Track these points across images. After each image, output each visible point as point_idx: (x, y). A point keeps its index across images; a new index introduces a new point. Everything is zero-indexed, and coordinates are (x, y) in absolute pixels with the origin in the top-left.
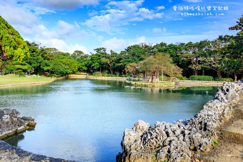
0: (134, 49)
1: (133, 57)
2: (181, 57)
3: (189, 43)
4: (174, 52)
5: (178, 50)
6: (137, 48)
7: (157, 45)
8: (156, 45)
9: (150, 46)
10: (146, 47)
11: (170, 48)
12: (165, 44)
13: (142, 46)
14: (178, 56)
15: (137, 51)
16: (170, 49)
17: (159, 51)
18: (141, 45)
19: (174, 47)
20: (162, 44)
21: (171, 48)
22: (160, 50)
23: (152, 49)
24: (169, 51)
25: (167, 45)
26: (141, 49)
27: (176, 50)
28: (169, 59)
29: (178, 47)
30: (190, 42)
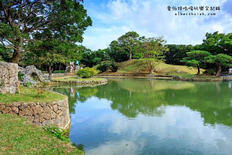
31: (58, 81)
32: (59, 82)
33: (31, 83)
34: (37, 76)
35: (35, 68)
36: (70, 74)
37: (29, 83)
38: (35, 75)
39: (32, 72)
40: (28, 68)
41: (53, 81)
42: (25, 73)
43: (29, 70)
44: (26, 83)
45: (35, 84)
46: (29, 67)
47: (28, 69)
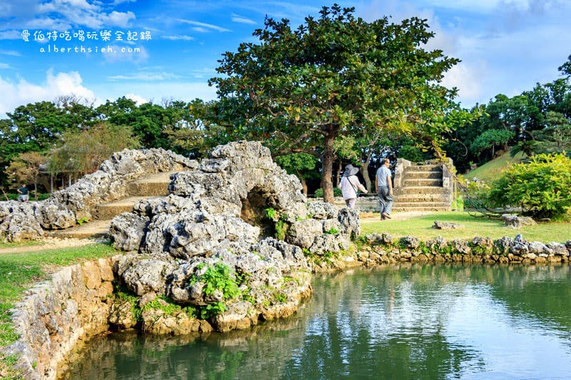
0: (37, 115)
1: (37, 137)
2: (173, 137)
3: (193, 101)
4: (155, 125)
5: (166, 118)
6: (47, 112)
7: (108, 104)
8: (104, 104)
9: (89, 106)
10: (77, 108)
11: (143, 114)
12: (130, 104)
13: (65, 105)
14: (167, 135)
15: (46, 120)
16: (144, 117)
17: (115, 121)
18: (62, 104)
19: (154, 111)
20: (124, 103)
21: (147, 113)
22: (116, 118)
23: (94, 115)
24: (141, 122)
25: (137, 105)
26: (62, 113)
27: (161, 119)
28: (132, 140)
29: (164, 113)
30: (197, 99)
31: (395, 238)
32: (405, 243)
33: (247, 268)
34: (277, 209)
35: (269, 163)
36: (420, 200)
37: (231, 274)
38: (268, 203)
39: (251, 187)
40: (222, 156)
41: (364, 241)
42: (208, 193)
43: (230, 172)
44: (208, 277)
45: (272, 278)
46: (231, 148)
47: (225, 163)
